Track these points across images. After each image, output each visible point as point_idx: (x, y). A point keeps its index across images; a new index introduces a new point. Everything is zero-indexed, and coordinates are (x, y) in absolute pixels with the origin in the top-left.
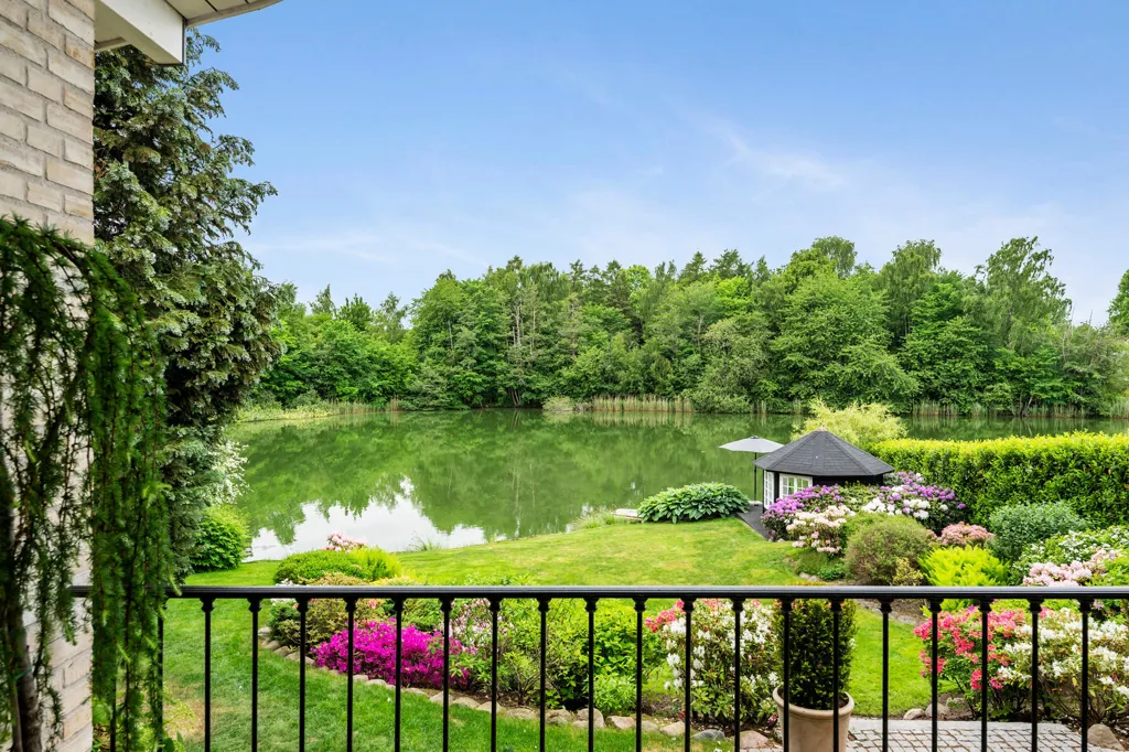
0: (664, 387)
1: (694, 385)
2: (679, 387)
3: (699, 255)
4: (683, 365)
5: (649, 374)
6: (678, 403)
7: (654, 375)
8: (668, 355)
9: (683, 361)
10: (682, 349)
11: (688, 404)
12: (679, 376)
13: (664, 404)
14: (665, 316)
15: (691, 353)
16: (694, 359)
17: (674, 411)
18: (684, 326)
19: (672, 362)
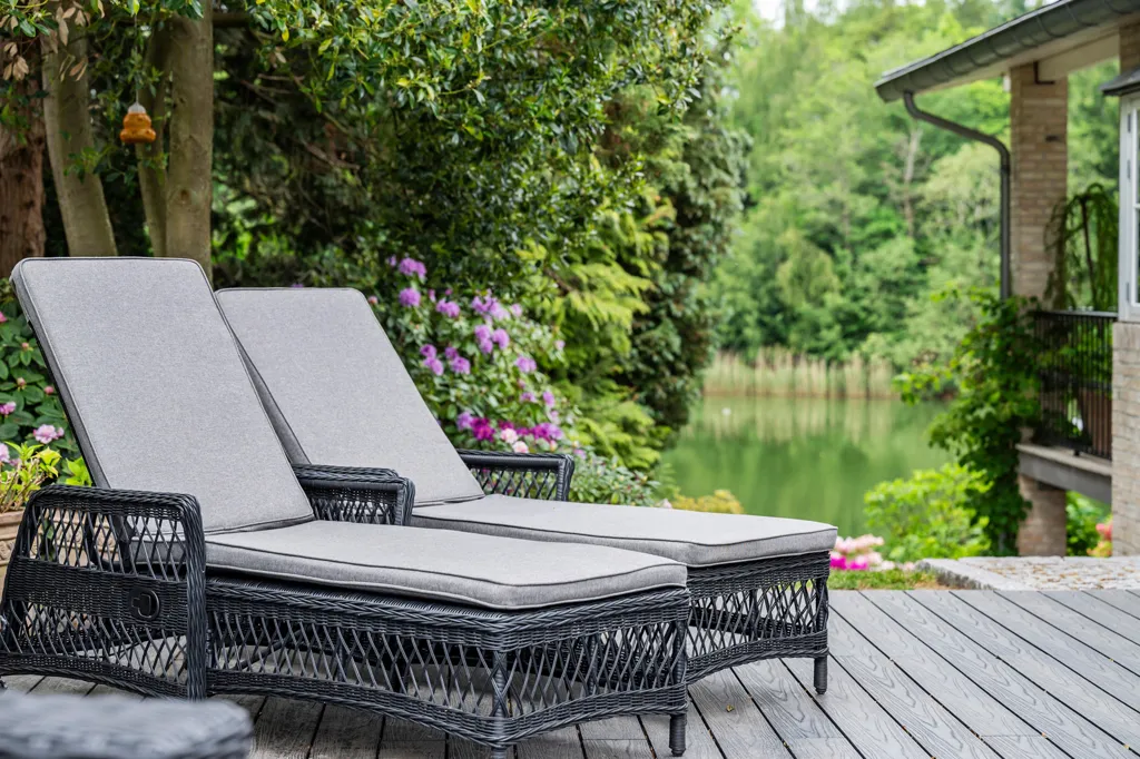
0: (816, 329)
1: (897, 321)
2: (855, 328)
4: (867, 269)
5: (772, 292)
6: (853, 371)
7: (787, 296)
8: (825, 239)
9: (868, 257)
10: (863, 223)
11: (881, 375)
12: (856, 299)
13: (814, 374)
14: (817, 130)
15: (888, 235)
16: (898, 252)
17: (842, 394)
18: (871, 159)
19: (836, 260)
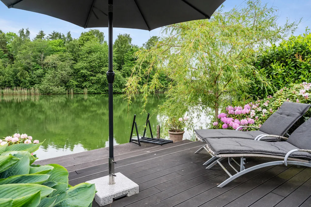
0: (25, 83)
1: (40, 82)
2: (32, 83)
3: (42, 32)
4: (35, 74)
5: (17, 77)
6: (32, 90)
7: (19, 78)
8: (27, 69)
9: (34, 72)
10: (34, 67)
11: (37, 91)
12: (33, 79)
13: (26, 91)
14: (24, 51)
15: (38, 69)
16: (40, 71)
17: (30, 94)
18: (35, 57)
19: (29, 72)
